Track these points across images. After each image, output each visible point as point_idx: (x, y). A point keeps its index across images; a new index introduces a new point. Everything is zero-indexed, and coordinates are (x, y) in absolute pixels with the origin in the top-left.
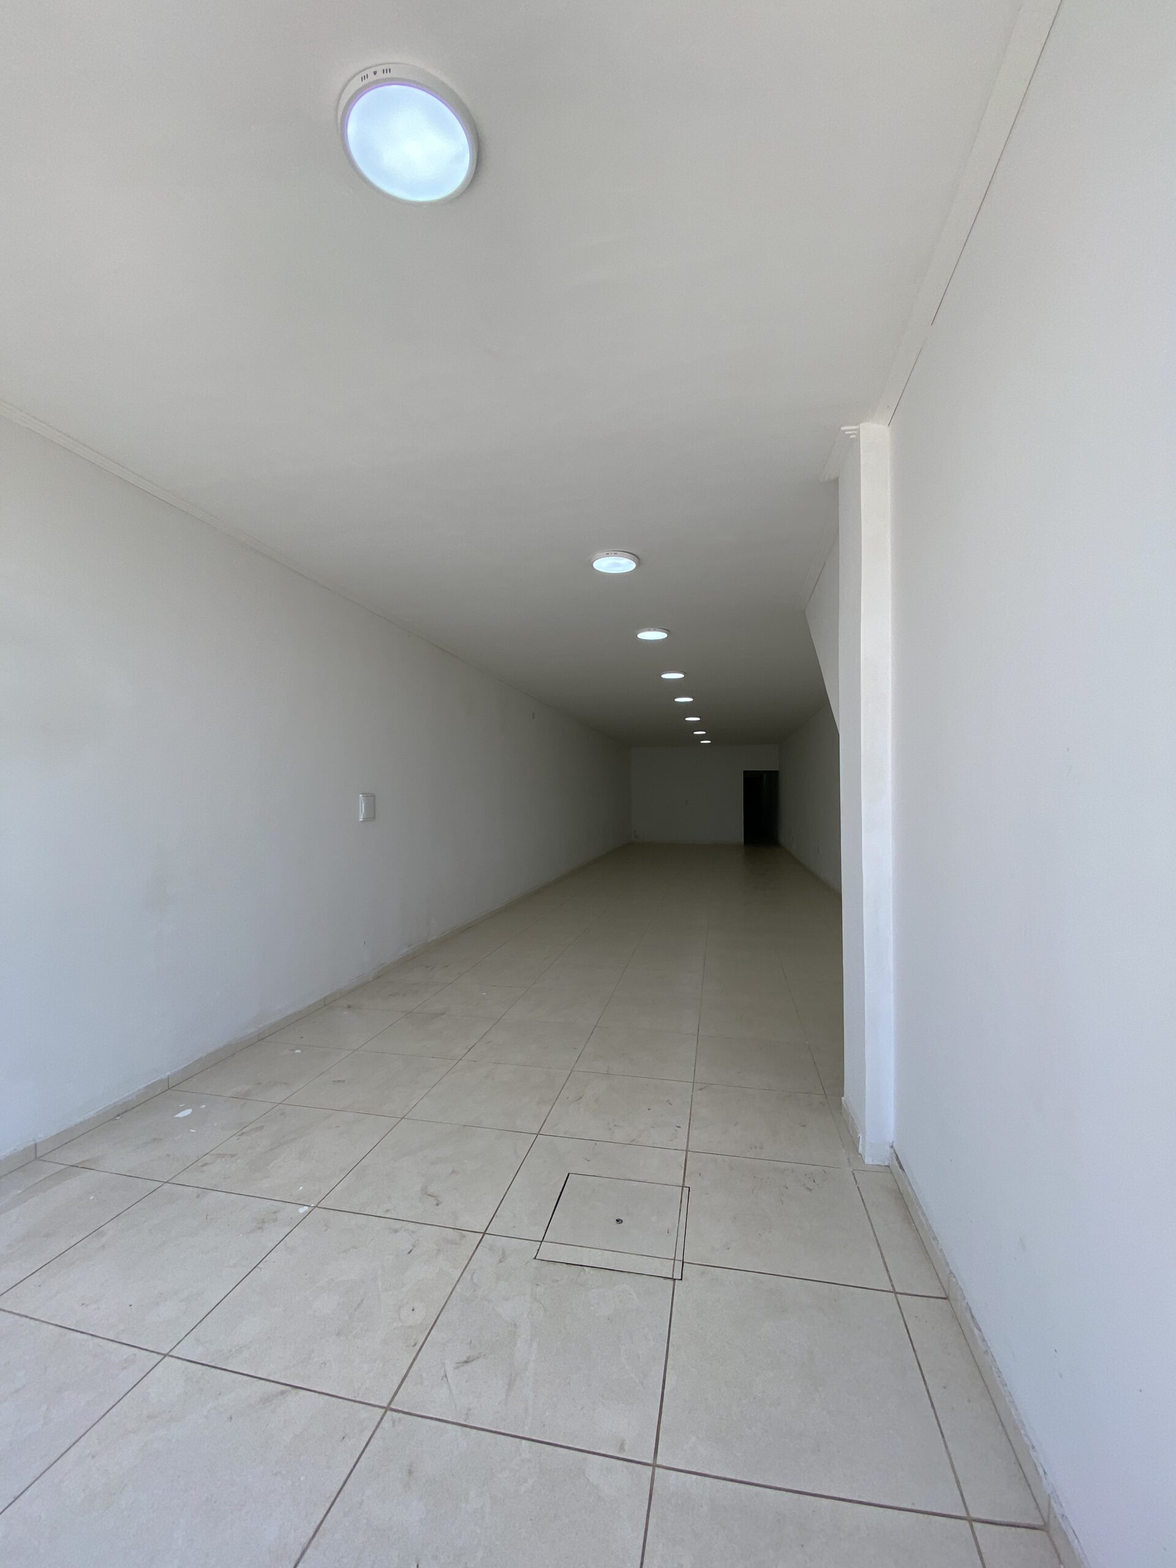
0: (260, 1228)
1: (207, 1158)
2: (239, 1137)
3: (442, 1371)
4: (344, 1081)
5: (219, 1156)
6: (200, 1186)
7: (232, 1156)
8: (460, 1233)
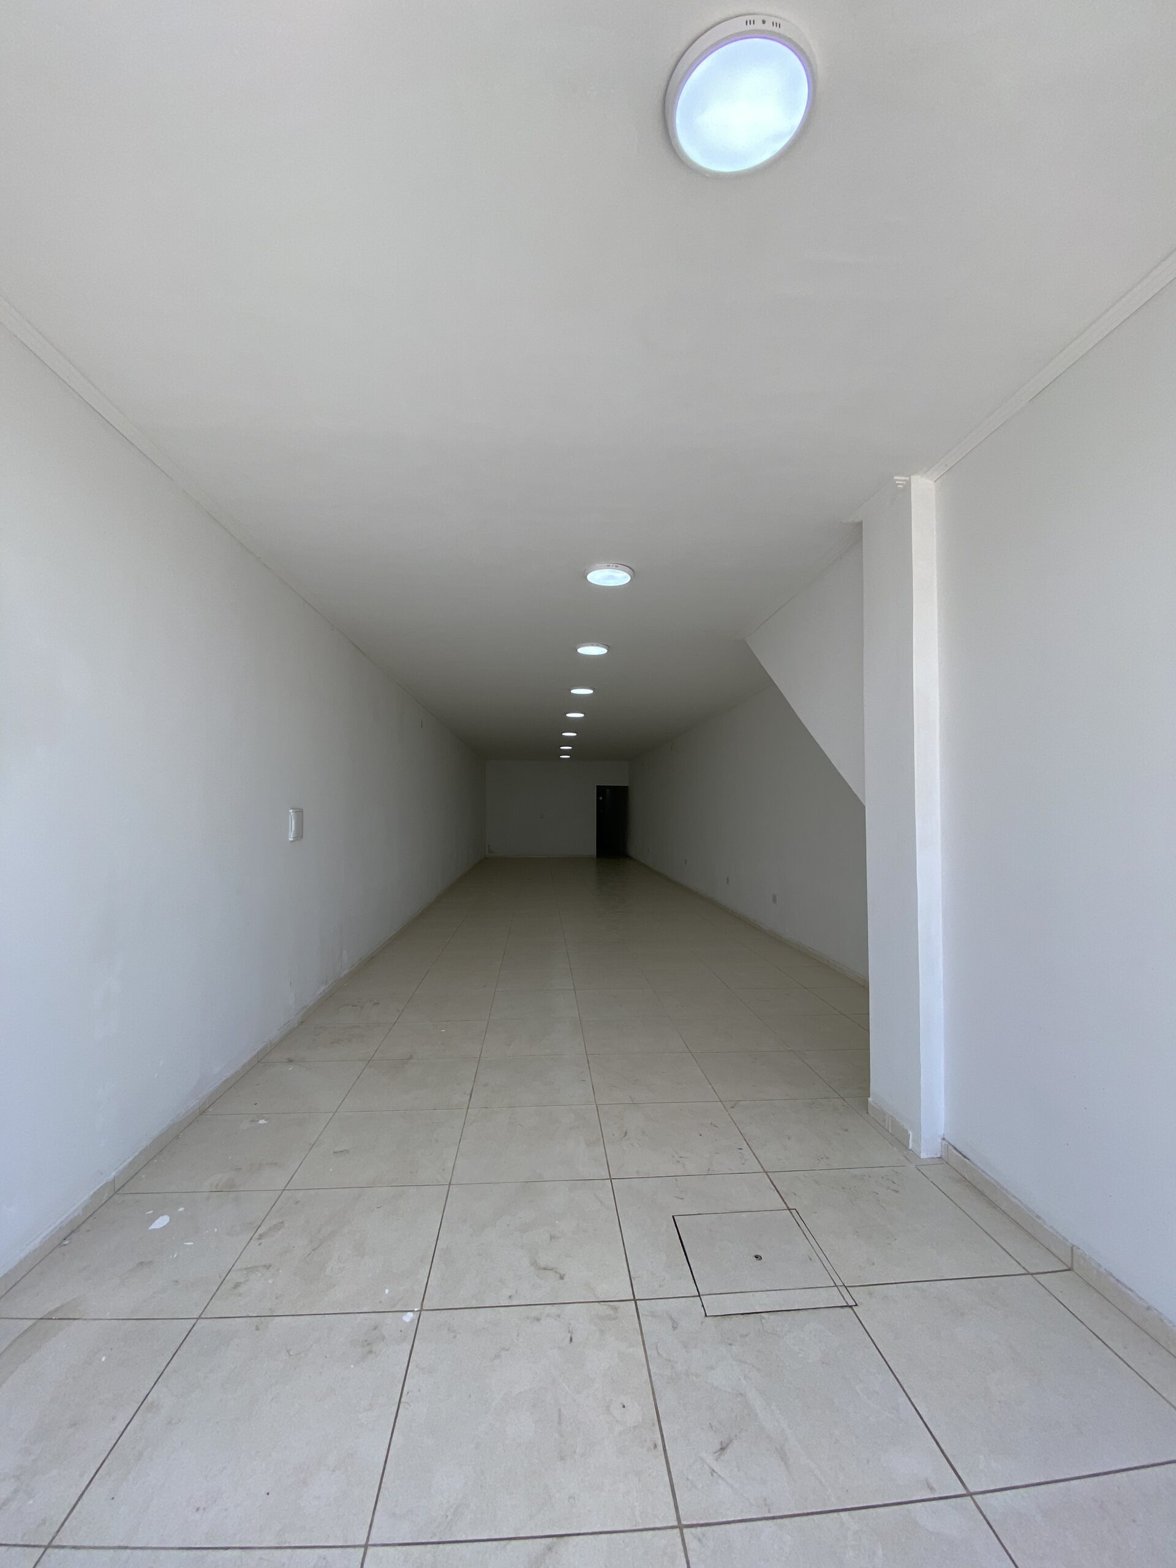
0: (370, 1352)
1: (234, 1277)
2: (260, 1241)
3: (706, 1466)
4: (347, 1151)
5: (251, 1270)
6: (251, 1315)
7: (268, 1267)
8: (609, 1305)
